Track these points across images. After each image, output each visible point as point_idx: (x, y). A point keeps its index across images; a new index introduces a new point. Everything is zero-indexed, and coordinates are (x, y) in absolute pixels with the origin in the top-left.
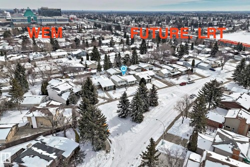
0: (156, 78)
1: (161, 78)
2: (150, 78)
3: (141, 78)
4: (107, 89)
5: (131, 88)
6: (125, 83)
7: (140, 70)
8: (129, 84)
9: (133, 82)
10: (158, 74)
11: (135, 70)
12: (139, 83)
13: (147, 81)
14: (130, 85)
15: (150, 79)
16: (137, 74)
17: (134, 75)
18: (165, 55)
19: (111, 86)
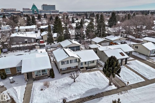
0: (136, 58)
1: (144, 58)
2: (126, 56)
3: (109, 56)
4: (34, 76)
5: (87, 74)
6: (77, 64)
7: (108, 43)
8: (84, 66)
9: (93, 62)
10: (137, 50)
11: (100, 43)
12: (103, 64)
13: (120, 61)
14: (87, 68)
15: (126, 59)
16: (101, 48)
17: (96, 50)
18: (138, 30)
19: (43, 71)
